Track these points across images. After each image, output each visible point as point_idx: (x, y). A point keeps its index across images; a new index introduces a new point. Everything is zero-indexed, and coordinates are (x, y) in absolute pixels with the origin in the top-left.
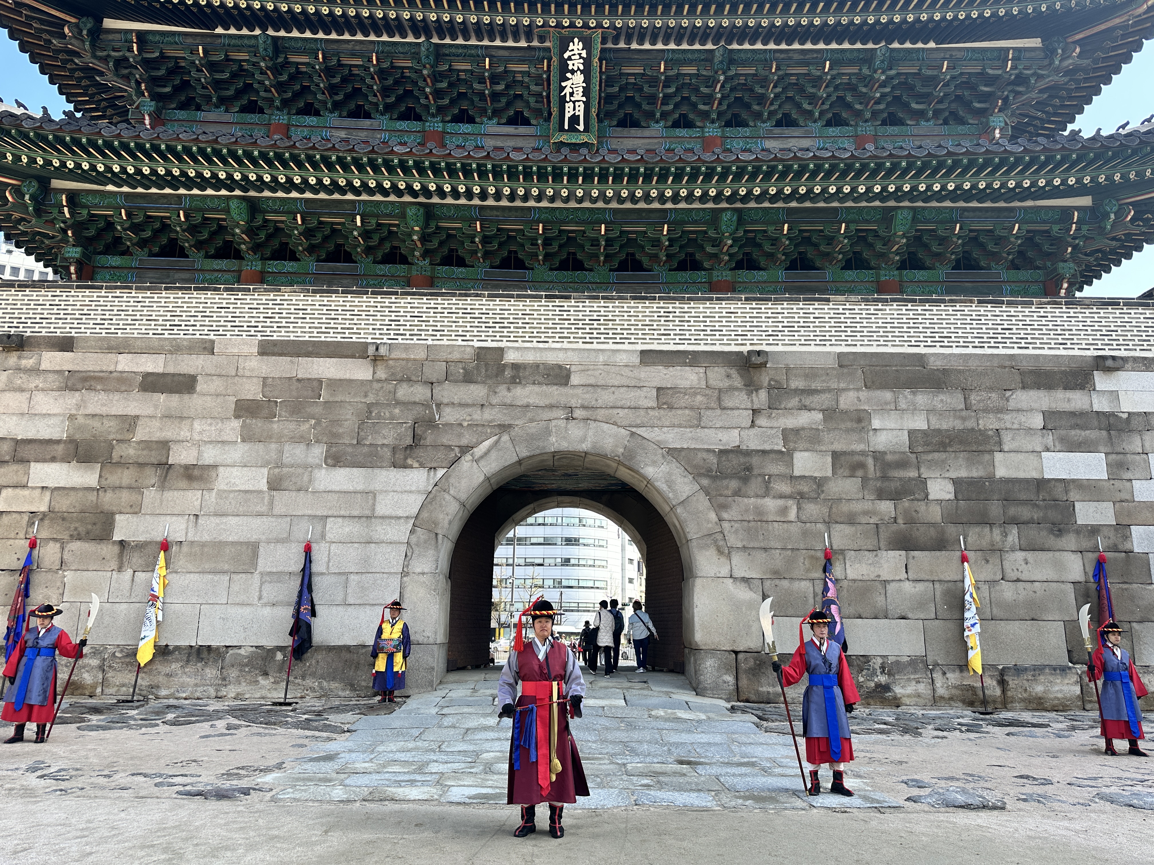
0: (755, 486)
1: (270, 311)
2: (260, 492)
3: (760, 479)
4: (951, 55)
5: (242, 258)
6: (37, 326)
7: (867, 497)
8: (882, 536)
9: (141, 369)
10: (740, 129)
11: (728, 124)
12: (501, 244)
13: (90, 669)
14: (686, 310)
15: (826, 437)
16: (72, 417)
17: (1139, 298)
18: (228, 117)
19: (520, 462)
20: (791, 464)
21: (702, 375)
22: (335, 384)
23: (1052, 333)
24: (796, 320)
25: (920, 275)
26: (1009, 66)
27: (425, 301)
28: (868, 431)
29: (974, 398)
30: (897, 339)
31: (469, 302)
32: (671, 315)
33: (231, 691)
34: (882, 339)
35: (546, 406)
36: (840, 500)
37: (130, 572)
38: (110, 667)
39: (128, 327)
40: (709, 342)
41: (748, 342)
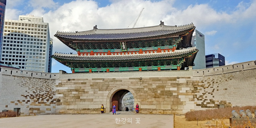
1: (93, 75)
2: (93, 94)
3: (141, 91)
6: (71, 78)
7: (151, 93)
8: (153, 97)
9: (81, 82)
11: (143, 47)
12: (116, 65)
15: (148, 87)
16: (75, 87)
19: (118, 90)
20: (144, 89)
21: (135, 80)
23: (173, 74)
24: (145, 74)
26: (174, 40)
27: (108, 73)
28: (152, 86)
29: (163, 82)
30: (156, 76)
32: (133, 74)
35: (120, 84)
37: (82, 102)
39: (79, 78)
40: (136, 77)
41: (140, 77)
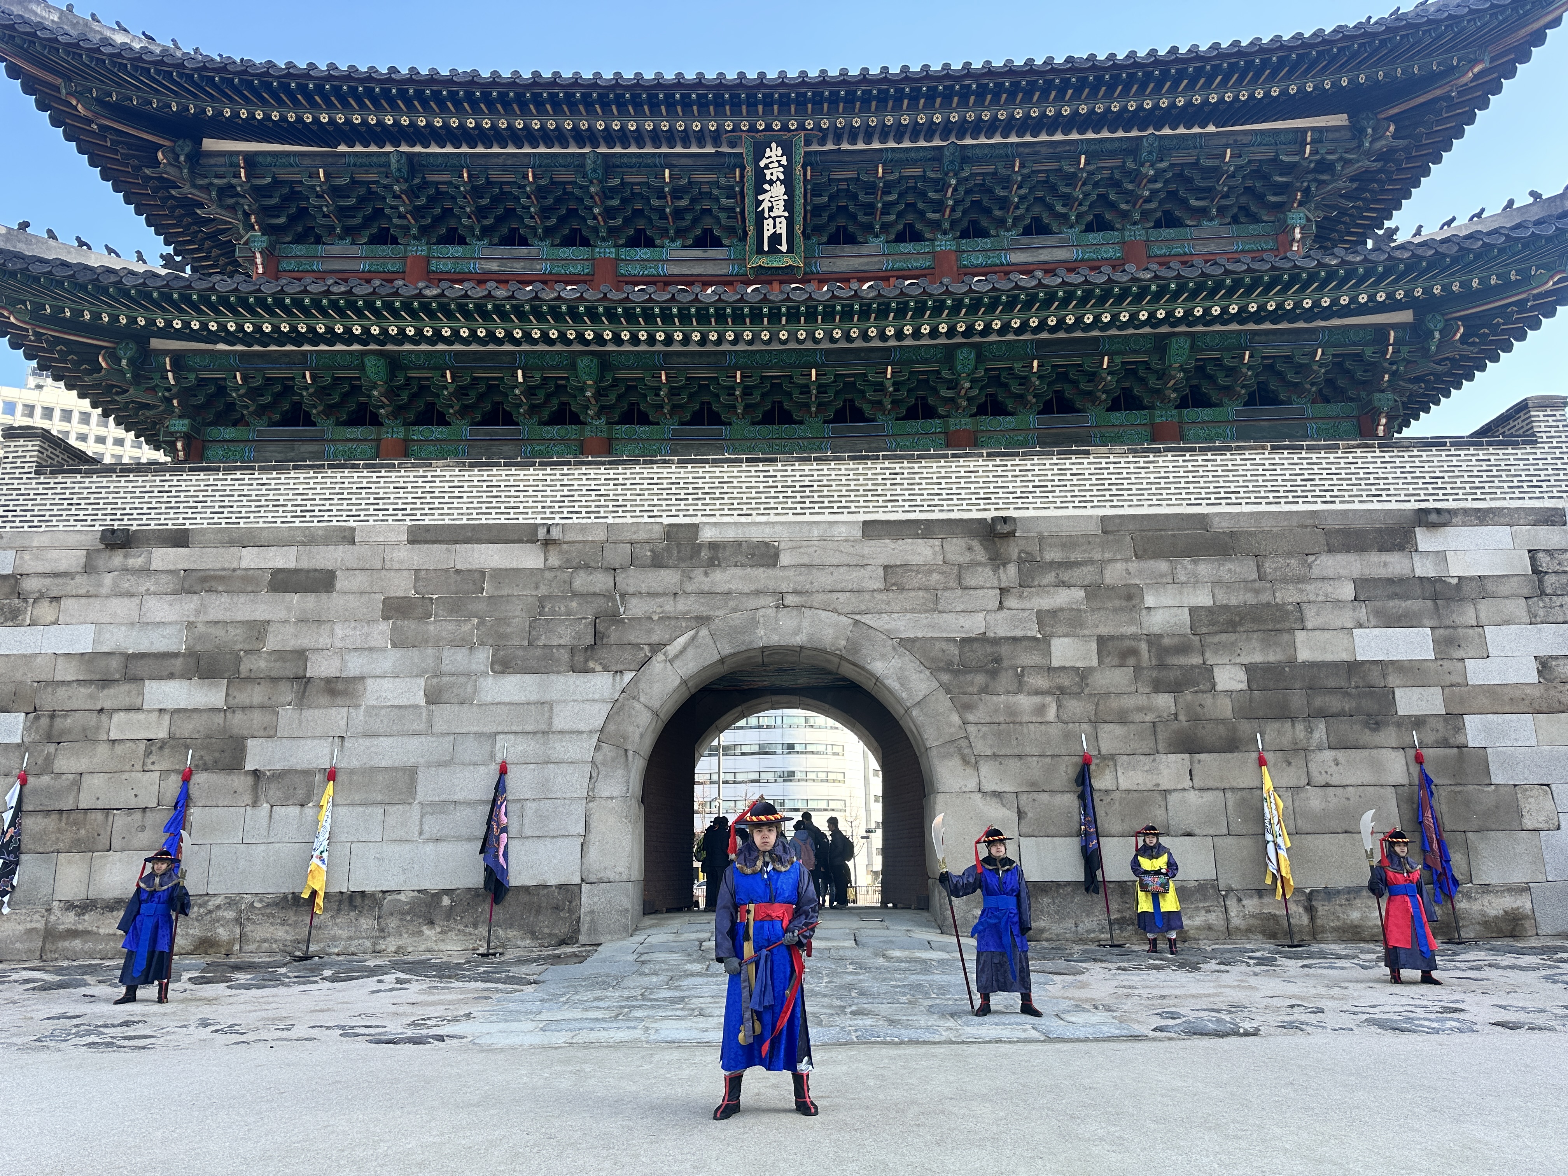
0: (1005, 680)
1: (420, 490)
2: (417, 707)
3: (1011, 672)
4: (1235, 141)
5: (381, 424)
6: (144, 517)
7: (1141, 690)
8: (1160, 736)
9: (270, 565)
10: (979, 240)
11: (965, 235)
12: (691, 396)
13: (226, 923)
14: (916, 470)
15: (1090, 619)
16: (191, 625)
17: (1473, 435)
18: (355, 250)
19: (722, 661)
20: (1047, 653)
21: (937, 549)
22: (501, 575)
23: (1363, 482)
24: (1050, 477)
25: (1204, 414)
26: (1308, 151)
27: (603, 471)
28: (1140, 610)
29: (1269, 565)
30: (1173, 497)
31: (655, 470)
32: (898, 477)
33: (391, 944)
34: (1154, 498)
35: (751, 593)
36: (1108, 694)
37: (266, 806)
38: (248, 919)
39: (252, 515)
40: (945, 508)
41: (992, 507)
